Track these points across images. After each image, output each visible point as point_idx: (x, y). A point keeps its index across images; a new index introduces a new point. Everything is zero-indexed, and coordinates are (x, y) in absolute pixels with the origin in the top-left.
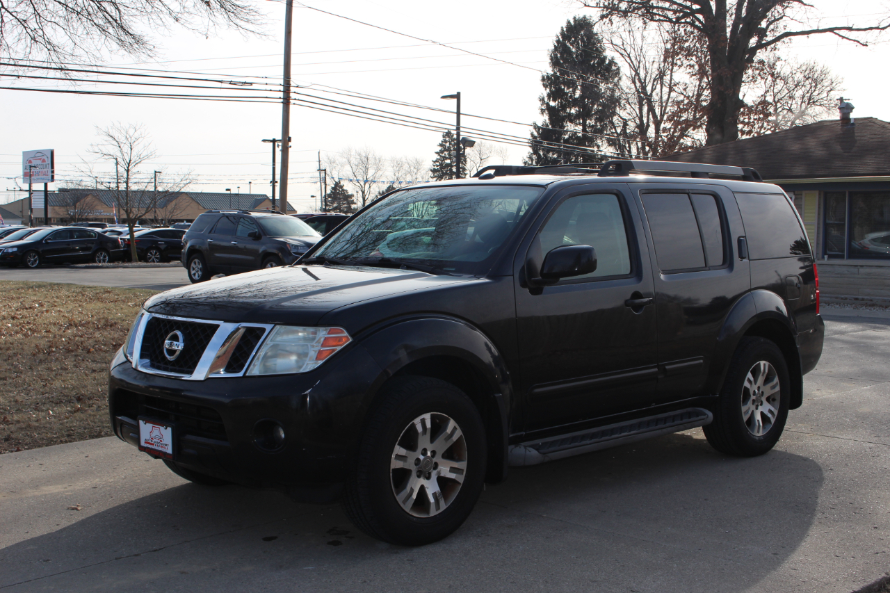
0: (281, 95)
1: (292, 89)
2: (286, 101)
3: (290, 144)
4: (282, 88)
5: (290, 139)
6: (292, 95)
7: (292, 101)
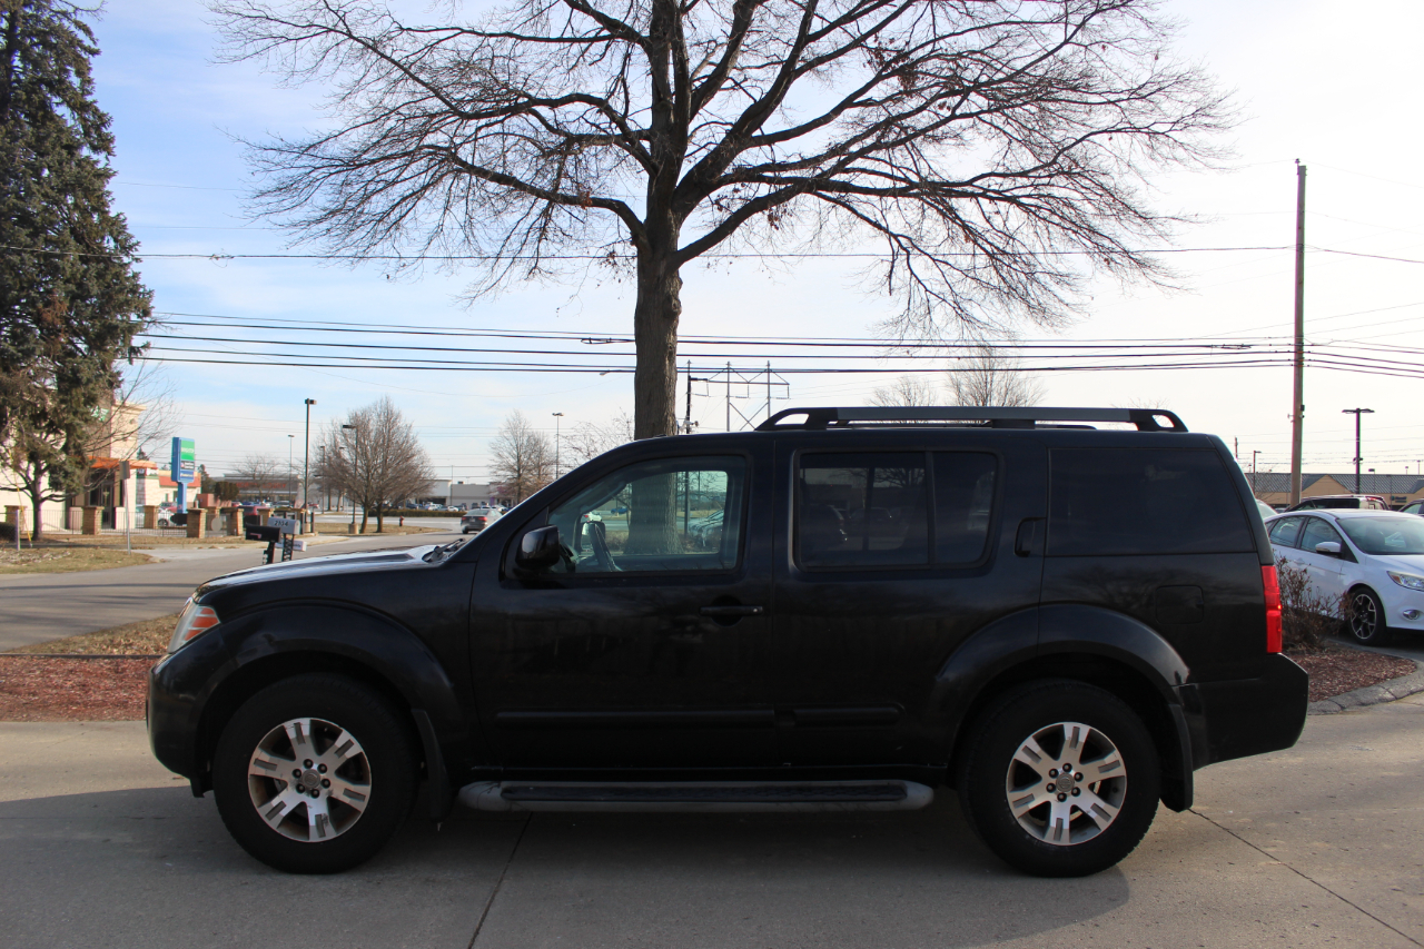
0: (1292, 356)
1: (1305, 349)
2: (1299, 364)
3: (1304, 413)
4: (1292, 349)
5: (1302, 408)
6: (1306, 356)
7: (1305, 363)
